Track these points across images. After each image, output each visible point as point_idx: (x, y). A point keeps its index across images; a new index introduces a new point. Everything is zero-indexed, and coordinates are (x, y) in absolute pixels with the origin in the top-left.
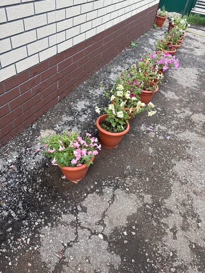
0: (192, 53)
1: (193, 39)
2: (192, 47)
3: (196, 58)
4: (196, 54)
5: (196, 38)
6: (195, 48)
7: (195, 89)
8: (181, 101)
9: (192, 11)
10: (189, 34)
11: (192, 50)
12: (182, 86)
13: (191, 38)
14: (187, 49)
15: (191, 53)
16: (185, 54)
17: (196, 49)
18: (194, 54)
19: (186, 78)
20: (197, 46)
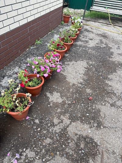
0: (87, 45)
1: (90, 31)
2: (87, 40)
3: (89, 50)
4: (89, 46)
5: (92, 30)
6: (90, 39)
7: (80, 85)
8: (64, 103)
9: (90, 9)
10: (87, 27)
11: (87, 42)
12: (69, 83)
13: (88, 31)
14: (83, 41)
15: (85, 45)
16: (80, 46)
17: (90, 41)
18: (88, 45)
19: (74, 73)
20: (91, 38)
